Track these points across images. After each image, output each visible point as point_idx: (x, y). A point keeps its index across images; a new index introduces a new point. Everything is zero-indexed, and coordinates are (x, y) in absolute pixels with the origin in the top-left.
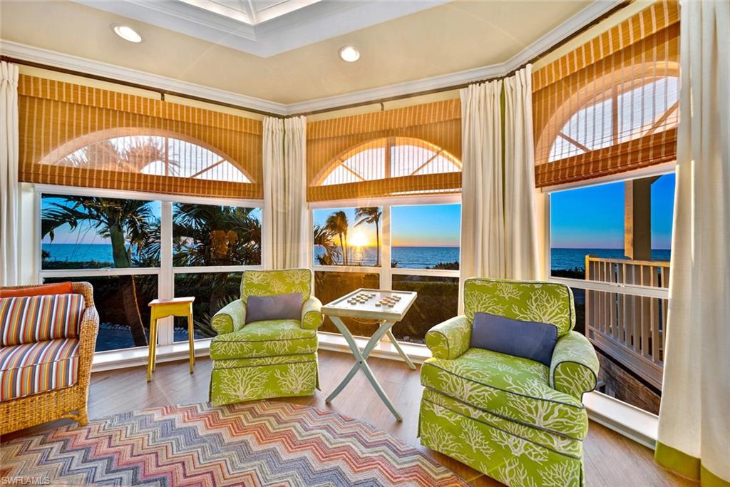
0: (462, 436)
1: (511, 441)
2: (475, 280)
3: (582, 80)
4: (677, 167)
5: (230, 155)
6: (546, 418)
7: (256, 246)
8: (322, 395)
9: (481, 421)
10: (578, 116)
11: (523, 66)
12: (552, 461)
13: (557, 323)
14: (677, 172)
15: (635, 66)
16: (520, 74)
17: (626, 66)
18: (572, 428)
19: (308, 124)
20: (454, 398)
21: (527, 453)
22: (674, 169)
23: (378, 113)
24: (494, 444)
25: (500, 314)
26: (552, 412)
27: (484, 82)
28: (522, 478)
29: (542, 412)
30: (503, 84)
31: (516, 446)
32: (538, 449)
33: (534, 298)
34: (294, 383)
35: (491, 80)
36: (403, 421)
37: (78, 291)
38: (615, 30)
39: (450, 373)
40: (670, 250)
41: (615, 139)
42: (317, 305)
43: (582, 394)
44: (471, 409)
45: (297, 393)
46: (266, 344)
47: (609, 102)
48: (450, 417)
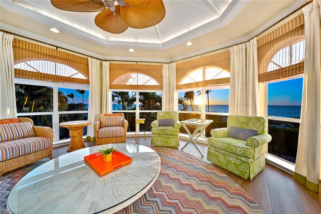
0: (218, 158)
1: (231, 159)
2: (231, 116)
3: (276, 42)
4: (304, 75)
5: (154, 77)
6: (240, 152)
7: (159, 104)
8: (180, 148)
9: (223, 154)
10: (280, 52)
11: (253, 38)
12: (242, 164)
13: (258, 130)
14: (304, 77)
15: (294, 37)
16: (252, 41)
17: (290, 37)
18: (246, 154)
19: (176, 64)
20: (216, 147)
21: (235, 162)
22: (303, 76)
23: (200, 59)
24: (227, 160)
25: (239, 127)
26: (242, 150)
27: (238, 44)
28: (234, 169)
29: (239, 150)
30: (246, 45)
31: (233, 160)
32: (239, 161)
33: (251, 122)
34: (172, 143)
35: (241, 43)
36: (204, 156)
37: (121, 115)
38: (285, 25)
39: (216, 140)
40: (301, 106)
41: (291, 63)
42: (179, 122)
43: (255, 148)
44: (221, 150)
45: (173, 146)
46: (165, 131)
47: (288, 48)
48: (215, 153)
